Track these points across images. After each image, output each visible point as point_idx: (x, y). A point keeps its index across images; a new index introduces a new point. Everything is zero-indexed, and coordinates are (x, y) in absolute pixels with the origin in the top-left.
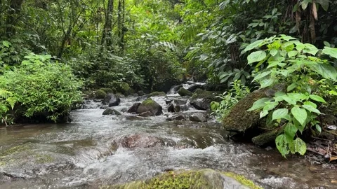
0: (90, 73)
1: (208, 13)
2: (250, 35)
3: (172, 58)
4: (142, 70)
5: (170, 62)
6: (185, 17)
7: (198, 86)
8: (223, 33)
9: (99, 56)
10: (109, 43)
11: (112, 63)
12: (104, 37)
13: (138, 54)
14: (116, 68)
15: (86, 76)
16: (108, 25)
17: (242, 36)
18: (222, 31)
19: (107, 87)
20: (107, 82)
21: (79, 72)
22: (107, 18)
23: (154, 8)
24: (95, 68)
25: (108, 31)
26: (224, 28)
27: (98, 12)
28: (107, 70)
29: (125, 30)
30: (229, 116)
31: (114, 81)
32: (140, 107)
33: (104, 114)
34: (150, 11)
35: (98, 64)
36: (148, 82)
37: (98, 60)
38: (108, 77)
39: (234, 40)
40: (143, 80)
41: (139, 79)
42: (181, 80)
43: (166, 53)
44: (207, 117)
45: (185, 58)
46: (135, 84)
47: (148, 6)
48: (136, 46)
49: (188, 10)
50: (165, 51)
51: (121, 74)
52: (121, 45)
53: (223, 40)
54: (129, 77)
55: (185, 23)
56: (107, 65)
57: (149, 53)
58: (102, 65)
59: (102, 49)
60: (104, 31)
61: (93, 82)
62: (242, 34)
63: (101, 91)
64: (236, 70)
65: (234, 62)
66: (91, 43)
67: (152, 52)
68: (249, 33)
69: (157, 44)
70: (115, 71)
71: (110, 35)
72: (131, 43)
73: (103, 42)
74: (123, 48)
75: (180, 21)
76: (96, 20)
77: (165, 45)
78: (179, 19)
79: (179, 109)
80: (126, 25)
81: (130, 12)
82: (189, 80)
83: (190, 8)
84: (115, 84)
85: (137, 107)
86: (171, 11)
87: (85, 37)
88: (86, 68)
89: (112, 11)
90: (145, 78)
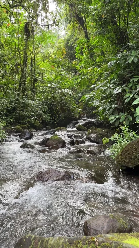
0: (10, 113)
1: (98, 68)
2: (132, 87)
3: (70, 101)
4: (48, 110)
5: (69, 103)
6: (80, 70)
7: (91, 122)
8: (111, 85)
9: (17, 100)
10: (24, 90)
11: (27, 105)
12: (20, 86)
13: (45, 98)
14: (29, 108)
15: (7, 116)
16: (23, 77)
17: (125, 88)
18: (111, 84)
19: (23, 123)
20: (23, 120)
21: (2, 112)
22: (23, 71)
23: (58, 64)
24: (14, 109)
25: (24, 81)
26: (112, 82)
27: (15, 66)
28: (23, 111)
29: (36, 80)
30: (121, 155)
31: (28, 119)
32: (48, 141)
33: (21, 147)
34: (54, 66)
35: (16, 106)
36: (53, 119)
37: (16, 103)
38: (23, 116)
39: (120, 91)
40: (49, 118)
41: (47, 117)
42: (77, 117)
43: (66, 97)
44: (100, 151)
45: (80, 101)
46: (43, 121)
47: (53, 62)
48: (44, 92)
49: (82, 65)
50: (66, 96)
51: (33, 114)
52: (33, 91)
53: (111, 90)
54: (39, 116)
55: (80, 74)
56: (22, 107)
57: (54, 97)
58: (19, 107)
59: (19, 95)
60: (21, 81)
61: (12, 120)
62: (126, 86)
63: (18, 127)
64: (121, 113)
65: (119, 107)
66: (11, 90)
67: (56, 96)
68: (131, 85)
69: (60, 91)
70: (28, 111)
71: (25, 84)
72: (40, 89)
73: (19, 89)
74: (34, 93)
75: (76, 72)
76: (14, 72)
77: (66, 91)
78: (75, 71)
79: (78, 142)
80: (37, 76)
81: (40, 67)
82: (82, 117)
83: (84, 63)
84: (29, 121)
85: (47, 141)
86: (70, 65)
87: (6, 85)
88: (7, 109)
89: (26, 66)
90: (51, 116)
